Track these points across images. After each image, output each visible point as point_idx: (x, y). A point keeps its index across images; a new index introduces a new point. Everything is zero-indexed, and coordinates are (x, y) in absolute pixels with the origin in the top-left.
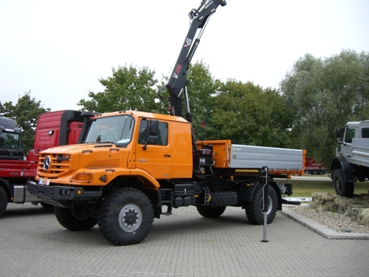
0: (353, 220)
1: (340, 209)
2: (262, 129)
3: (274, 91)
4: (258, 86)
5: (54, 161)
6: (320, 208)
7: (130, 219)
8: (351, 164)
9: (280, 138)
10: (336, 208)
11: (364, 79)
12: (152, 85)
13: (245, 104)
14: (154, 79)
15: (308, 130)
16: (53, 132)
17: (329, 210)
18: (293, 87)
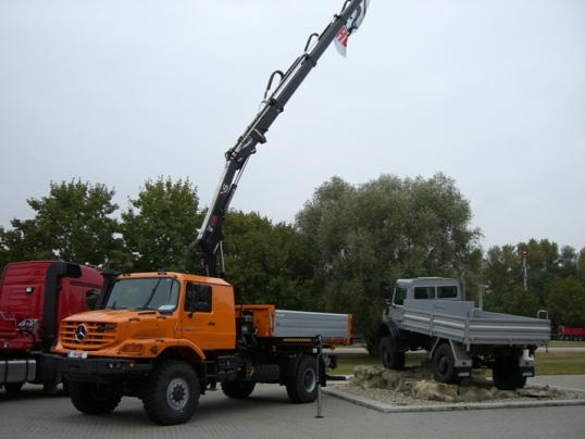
0: (407, 395)
1: (389, 385)
2: (273, 281)
3: (289, 227)
4: (266, 219)
5: (91, 330)
6: (366, 385)
7: (178, 395)
8: (402, 331)
9: (298, 295)
10: (384, 384)
11: (411, 215)
12: (109, 212)
13: (249, 245)
14: (112, 202)
15: (334, 284)
16: (33, 289)
17: (376, 386)
18: (316, 222)
